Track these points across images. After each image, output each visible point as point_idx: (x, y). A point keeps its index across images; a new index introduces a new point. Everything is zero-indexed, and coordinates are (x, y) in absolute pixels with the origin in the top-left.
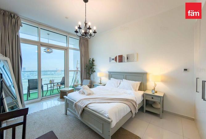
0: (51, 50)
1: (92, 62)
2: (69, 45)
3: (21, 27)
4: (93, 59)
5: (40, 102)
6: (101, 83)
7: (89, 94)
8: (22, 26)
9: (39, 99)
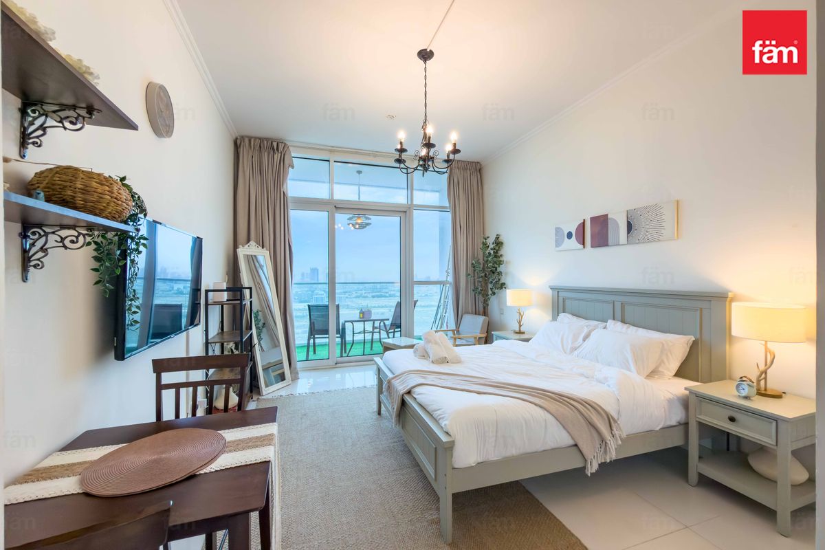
0: (367, 218)
1: (496, 251)
2: (415, 192)
3: (290, 168)
4: (497, 238)
5: (332, 372)
6: (520, 333)
7: (444, 361)
8: (293, 168)
9: (331, 362)
